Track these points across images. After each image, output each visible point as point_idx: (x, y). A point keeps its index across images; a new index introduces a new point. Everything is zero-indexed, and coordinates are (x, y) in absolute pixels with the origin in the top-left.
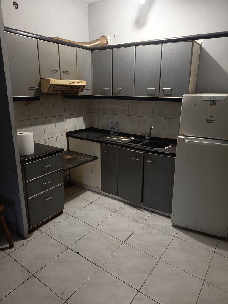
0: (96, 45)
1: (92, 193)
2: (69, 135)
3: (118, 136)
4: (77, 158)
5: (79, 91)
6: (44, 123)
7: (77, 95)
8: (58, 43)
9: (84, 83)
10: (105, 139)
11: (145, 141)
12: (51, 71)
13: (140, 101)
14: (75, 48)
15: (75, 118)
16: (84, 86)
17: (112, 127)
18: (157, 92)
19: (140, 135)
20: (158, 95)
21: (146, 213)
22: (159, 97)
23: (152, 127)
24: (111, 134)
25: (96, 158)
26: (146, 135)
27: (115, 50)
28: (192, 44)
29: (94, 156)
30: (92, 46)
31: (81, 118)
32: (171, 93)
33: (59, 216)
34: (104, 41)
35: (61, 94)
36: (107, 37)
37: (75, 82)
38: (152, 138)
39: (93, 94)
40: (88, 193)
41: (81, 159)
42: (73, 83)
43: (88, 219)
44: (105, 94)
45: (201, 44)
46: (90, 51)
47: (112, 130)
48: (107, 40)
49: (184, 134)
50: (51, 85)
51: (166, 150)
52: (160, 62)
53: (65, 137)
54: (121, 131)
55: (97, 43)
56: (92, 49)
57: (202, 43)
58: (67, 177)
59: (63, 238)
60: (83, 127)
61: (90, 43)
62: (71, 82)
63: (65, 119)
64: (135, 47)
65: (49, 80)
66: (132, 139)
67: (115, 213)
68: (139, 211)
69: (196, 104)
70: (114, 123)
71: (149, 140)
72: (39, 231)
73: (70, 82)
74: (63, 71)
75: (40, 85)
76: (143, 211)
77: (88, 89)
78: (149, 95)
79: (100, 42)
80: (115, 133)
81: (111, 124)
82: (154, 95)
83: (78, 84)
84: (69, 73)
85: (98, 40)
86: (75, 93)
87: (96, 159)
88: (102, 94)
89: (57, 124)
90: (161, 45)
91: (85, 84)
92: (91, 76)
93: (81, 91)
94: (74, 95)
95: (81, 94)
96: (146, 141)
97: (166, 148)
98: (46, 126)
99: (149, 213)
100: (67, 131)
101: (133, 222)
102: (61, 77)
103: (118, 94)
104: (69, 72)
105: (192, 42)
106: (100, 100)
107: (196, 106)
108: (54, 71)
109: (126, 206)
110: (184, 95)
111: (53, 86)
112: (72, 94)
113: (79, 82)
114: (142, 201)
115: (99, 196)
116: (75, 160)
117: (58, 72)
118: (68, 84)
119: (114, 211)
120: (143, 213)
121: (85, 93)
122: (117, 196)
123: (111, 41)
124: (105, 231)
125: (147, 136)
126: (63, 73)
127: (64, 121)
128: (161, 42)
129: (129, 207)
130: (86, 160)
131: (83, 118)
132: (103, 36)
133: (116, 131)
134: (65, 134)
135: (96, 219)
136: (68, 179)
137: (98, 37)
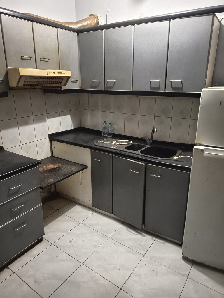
0: (83, 26)
1: (82, 208)
2: (53, 137)
3: (112, 139)
4: (61, 168)
5: (62, 84)
6: (18, 125)
7: (60, 89)
8: (32, 21)
9: (68, 74)
10: (96, 144)
11: (145, 146)
12: (22, 58)
13: (139, 96)
14: (56, 29)
15: (60, 116)
16: (69, 78)
17: (105, 127)
18: (163, 85)
19: (139, 137)
20: (164, 89)
21: (148, 237)
22: (165, 91)
23: (155, 130)
24: (104, 136)
25: (86, 167)
26: (147, 137)
27: (108, 31)
28: (212, 18)
29: (83, 165)
30: (79, 28)
31: (68, 117)
32: (181, 86)
33: (38, 245)
34: (94, 21)
35: (41, 88)
36: (97, 17)
37: (56, 73)
38: (154, 142)
39: (82, 88)
40: (77, 209)
41: (66, 170)
42: (53, 74)
43: (75, 249)
44: (96, 87)
45: (221, 21)
46: (76, 34)
47: (106, 131)
48: (98, 19)
49: (203, 143)
50: (21, 77)
51: (176, 161)
52: (167, 45)
53: (47, 141)
54: (116, 132)
55: (85, 23)
56: (78, 31)
57: (222, 19)
58: (51, 188)
59: (39, 283)
60: (71, 127)
61: (76, 23)
62: (50, 73)
63: (47, 118)
64: (133, 26)
65: (18, 70)
66: (129, 144)
67: (109, 240)
68: (139, 236)
69: (221, 102)
70: (108, 123)
71: (151, 144)
72: (9, 270)
73: (48, 72)
74: (40, 58)
75: (6, 76)
76: (144, 236)
77: (74, 81)
78: (151, 88)
79: (89, 22)
80: (109, 134)
81: (104, 123)
82: (158, 88)
83: (60, 75)
84: (48, 61)
85: (86, 20)
86: (58, 87)
87: (86, 169)
88: (91, 87)
89: (36, 125)
90: (168, 22)
91: (70, 75)
92: (78, 65)
93: (65, 84)
94: (57, 89)
95: (64, 88)
96: (147, 146)
97: (175, 158)
98: (22, 129)
99: (152, 239)
100: (50, 133)
101: (132, 253)
102: (38, 67)
103: (112, 88)
104: (48, 59)
105: (212, 16)
106: (90, 95)
107: (221, 104)
108: (27, 58)
109: (123, 229)
110: (203, 90)
111: (25, 78)
112: (54, 88)
113: (61, 73)
114: (144, 222)
115: (90, 213)
116: (58, 170)
117: (33, 59)
118: (46, 75)
119: (108, 235)
120: (145, 238)
121: (70, 86)
122: (112, 214)
123: (103, 20)
124: (97, 270)
125: (149, 139)
126: (40, 60)
127: (45, 121)
128: (169, 18)
129: (127, 230)
130: (73, 171)
131: (71, 116)
132: (93, 15)
133: (110, 132)
134: (48, 136)
135: (85, 249)
136: (53, 190)
137: (86, 16)
